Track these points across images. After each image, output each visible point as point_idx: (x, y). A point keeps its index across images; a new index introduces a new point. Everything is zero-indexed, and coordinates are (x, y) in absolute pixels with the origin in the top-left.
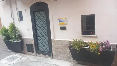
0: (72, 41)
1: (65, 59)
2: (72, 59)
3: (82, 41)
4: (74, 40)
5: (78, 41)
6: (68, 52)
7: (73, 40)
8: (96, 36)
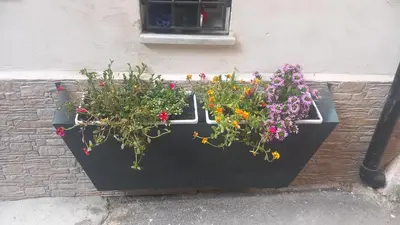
0: (77, 83)
1: (40, 190)
2: (86, 184)
3: (145, 77)
4: (90, 75)
5: (118, 76)
6: (52, 151)
7: (83, 72)
8: (230, 38)
